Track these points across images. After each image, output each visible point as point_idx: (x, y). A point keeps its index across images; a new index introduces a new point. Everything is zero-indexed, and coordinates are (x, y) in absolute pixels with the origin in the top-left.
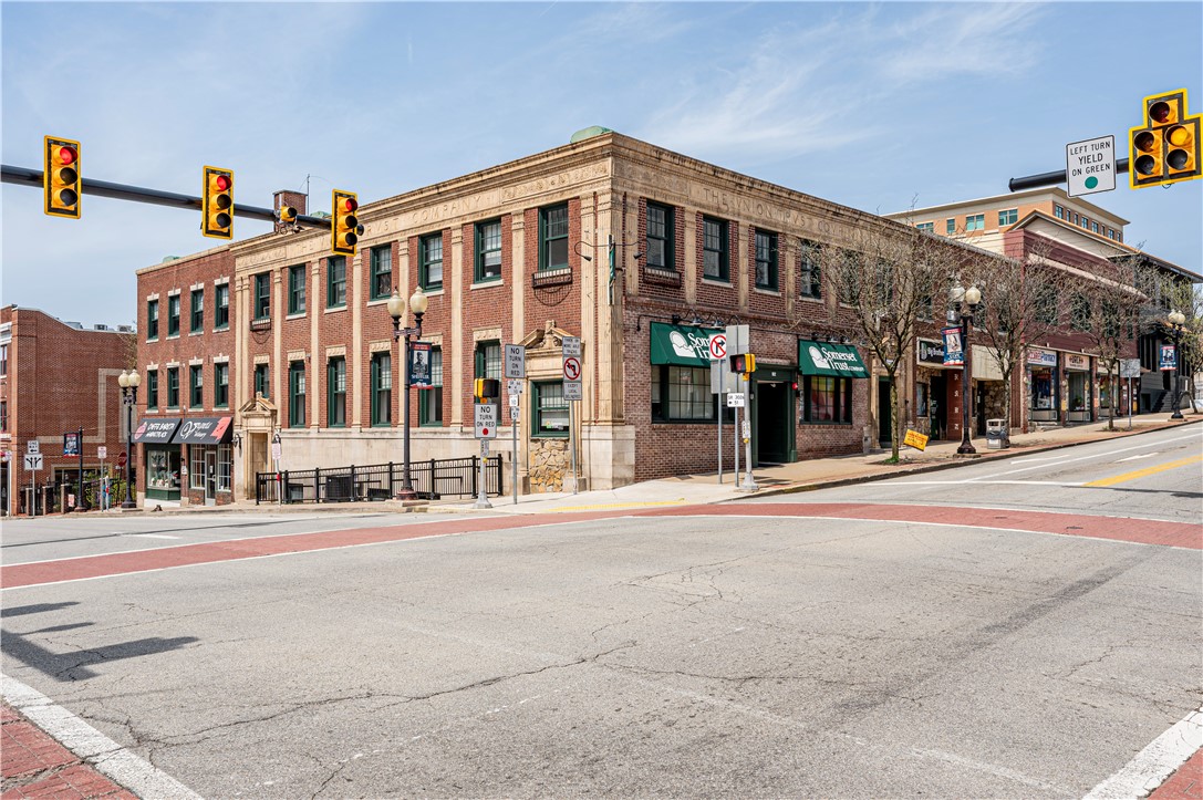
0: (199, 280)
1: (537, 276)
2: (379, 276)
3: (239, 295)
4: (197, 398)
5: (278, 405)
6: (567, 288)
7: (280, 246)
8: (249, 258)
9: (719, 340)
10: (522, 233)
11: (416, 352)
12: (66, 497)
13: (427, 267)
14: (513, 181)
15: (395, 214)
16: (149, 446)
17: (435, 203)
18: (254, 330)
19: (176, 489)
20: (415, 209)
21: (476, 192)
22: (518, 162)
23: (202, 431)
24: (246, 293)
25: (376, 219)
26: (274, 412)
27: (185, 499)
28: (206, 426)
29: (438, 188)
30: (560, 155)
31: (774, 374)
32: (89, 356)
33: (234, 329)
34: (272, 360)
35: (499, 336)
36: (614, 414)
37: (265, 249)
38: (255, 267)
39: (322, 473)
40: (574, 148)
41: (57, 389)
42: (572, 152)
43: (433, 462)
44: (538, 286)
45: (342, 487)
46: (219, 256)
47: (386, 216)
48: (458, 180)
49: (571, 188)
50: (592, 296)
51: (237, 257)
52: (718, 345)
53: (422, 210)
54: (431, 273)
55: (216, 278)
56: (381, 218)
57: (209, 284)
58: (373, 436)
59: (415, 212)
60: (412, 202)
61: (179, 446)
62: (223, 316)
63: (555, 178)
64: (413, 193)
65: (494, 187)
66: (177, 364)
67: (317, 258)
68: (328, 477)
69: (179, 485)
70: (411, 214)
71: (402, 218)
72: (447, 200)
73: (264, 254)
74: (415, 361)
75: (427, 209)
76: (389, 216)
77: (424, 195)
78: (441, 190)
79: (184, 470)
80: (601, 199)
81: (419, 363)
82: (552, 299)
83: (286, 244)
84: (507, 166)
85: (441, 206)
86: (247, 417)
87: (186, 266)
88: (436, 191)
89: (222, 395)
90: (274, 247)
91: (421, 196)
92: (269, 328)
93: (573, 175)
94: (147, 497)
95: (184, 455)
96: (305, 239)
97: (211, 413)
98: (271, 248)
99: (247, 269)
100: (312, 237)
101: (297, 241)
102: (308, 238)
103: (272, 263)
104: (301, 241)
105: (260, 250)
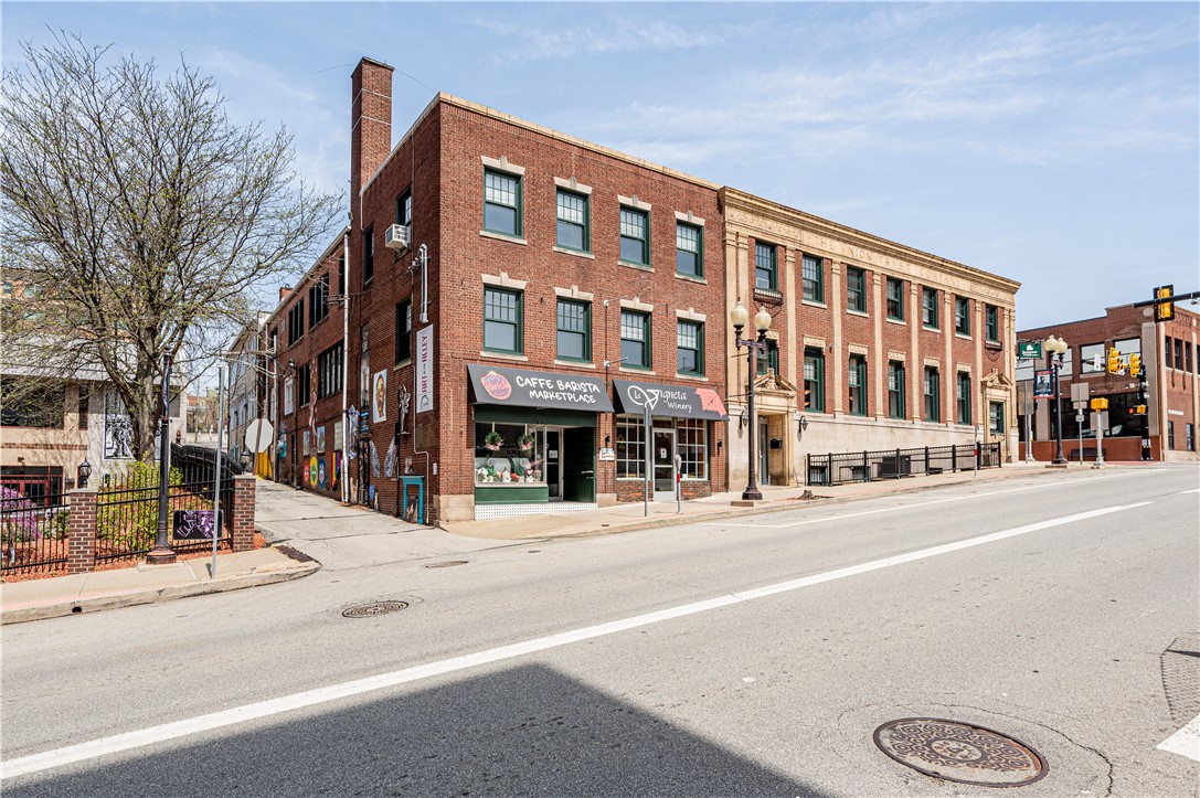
1: (988, 342)
6: (998, 354)
7: (796, 226)
10: (980, 314)
15: (909, 261)
17: (935, 269)
18: (758, 299)
20: (922, 265)
21: (959, 276)
22: (985, 273)
23: (675, 401)
27: (607, 496)
28: (677, 396)
33: (721, 286)
34: (783, 338)
35: (970, 371)
37: (774, 219)
38: (756, 229)
44: (988, 348)
46: (684, 185)
47: (902, 259)
48: (955, 264)
49: (1000, 301)
51: (730, 205)
53: (928, 270)
55: (677, 209)
57: (662, 210)
59: (923, 268)
66: (589, 296)
67: (838, 260)
70: (920, 267)
72: (943, 271)
73: (769, 223)
75: (931, 271)
76: (905, 260)
77: (933, 260)
79: (606, 454)
82: (992, 357)
83: (803, 228)
84: (980, 272)
85: (938, 273)
88: (941, 263)
90: (788, 223)
91: (931, 259)
93: (1001, 295)
95: (606, 431)
96: (825, 235)
97: (671, 380)
98: (783, 222)
99: (746, 227)
100: (834, 238)
101: (816, 232)
102: (830, 236)
103: (783, 238)
104: (821, 234)
105: (767, 217)
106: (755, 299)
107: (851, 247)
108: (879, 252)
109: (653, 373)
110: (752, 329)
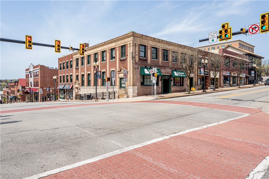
0: (68, 60)
1: (121, 59)
2: (96, 59)
3: (74, 62)
4: (67, 81)
5: (80, 82)
6: (125, 61)
8: (75, 56)
10: (118, 51)
11: (98, 73)
12: (48, 99)
13: (103, 57)
14: (117, 41)
15: (98, 47)
16: (60, 90)
17: (104, 45)
18: (76, 69)
19: (64, 97)
20: (101, 46)
21: (111, 43)
22: (117, 38)
23: (68, 87)
24: (75, 62)
25: (95, 48)
26: (79, 84)
27: (66, 99)
28: (69, 86)
30: (124, 36)
31: (167, 77)
32: (52, 73)
33: (73, 68)
34: (79, 74)
35: (115, 70)
36: (133, 84)
37: (78, 54)
38: (76, 57)
39: (86, 95)
41: (47, 79)
42: (126, 36)
43: (103, 93)
44: (121, 60)
45: (89, 97)
46: (71, 55)
47: (97, 48)
48: (108, 41)
49: (126, 42)
50: (129, 62)
51: (73, 55)
53: (102, 47)
54: (104, 58)
56: (96, 48)
57: (69, 60)
60: (101, 45)
61: (65, 89)
62: (71, 66)
63: (123, 40)
64: (101, 44)
65: (114, 42)
66: (64, 75)
67: (86, 56)
68: (87, 95)
69: (65, 97)
70: (100, 47)
71: (99, 48)
73: (78, 55)
74: (98, 74)
75: (103, 46)
79: (66, 94)
80: (131, 44)
81: (98, 75)
82: (123, 63)
84: (116, 38)
85: (105, 46)
86: (75, 84)
87: (66, 57)
88: (104, 43)
89: (71, 81)
92: (78, 68)
93: (126, 40)
94: (60, 98)
95: (65, 91)
97: (70, 84)
105: (77, 54)
107: (88, 51)
108: (92, 49)
110: (76, 74)
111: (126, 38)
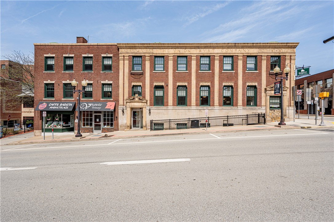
0: (89, 53)
1: (270, 72)
2: (201, 64)
4: (88, 95)
5: (148, 99)
7: (150, 48)
8: (129, 50)
9: (299, 91)
14: (263, 48)
15: (213, 48)
19: (67, 128)
20: (223, 48)
22: (268, 43)
23: (97, 107)
24: (127, 61)
25: (204, 48)
27: (76, 131)
28: (99, 105)
29: (235, 44)
30: (282, 45)
33: (117, 72)
34: (144, 84)
35: (257, 85)
37: (140, 48)
38: (132, 53)
40: (287, 44)
42: (286, 45)
46: (105, 46)
47: (209, 48)
49: (282, 53)
51: (121, 48)
52: (298, 92)
53: (226, 49)
55: (102, 54)
56: (206, 48)
57: (97, 55)
58: (203, 109)
59: (222, 49)
61: (74, 111)
65: (256, 48)
67: (171, 55)
70: (220, 49)
71: (215, 49)
72: (237, 48)
73: (138, 50)
75: (228, 49)
76: (211, 48)
77: (229, 45)
78: (236, 45)
83: (154, 48)
85: (234, 49)
87: (78, 47)
88: (234, 45)
90: (146, 48)
91: (227, 45)
92: (142, 74)
93: (283, 50)
94: (43, 131)
96: (165, 48)
97: (99, 101)
98: (144, 48)
99: (128, 53)
100: (169, 48)
101: (160, 48)
102: (167, 48)
103: (144, 53)
104: (162, 48)
105: (137, 48)
106: (131, 74)
107: (179, 49)
108: (195, 48)
109: (93, 99)
110: (130, 83)
111: (283, 48)
